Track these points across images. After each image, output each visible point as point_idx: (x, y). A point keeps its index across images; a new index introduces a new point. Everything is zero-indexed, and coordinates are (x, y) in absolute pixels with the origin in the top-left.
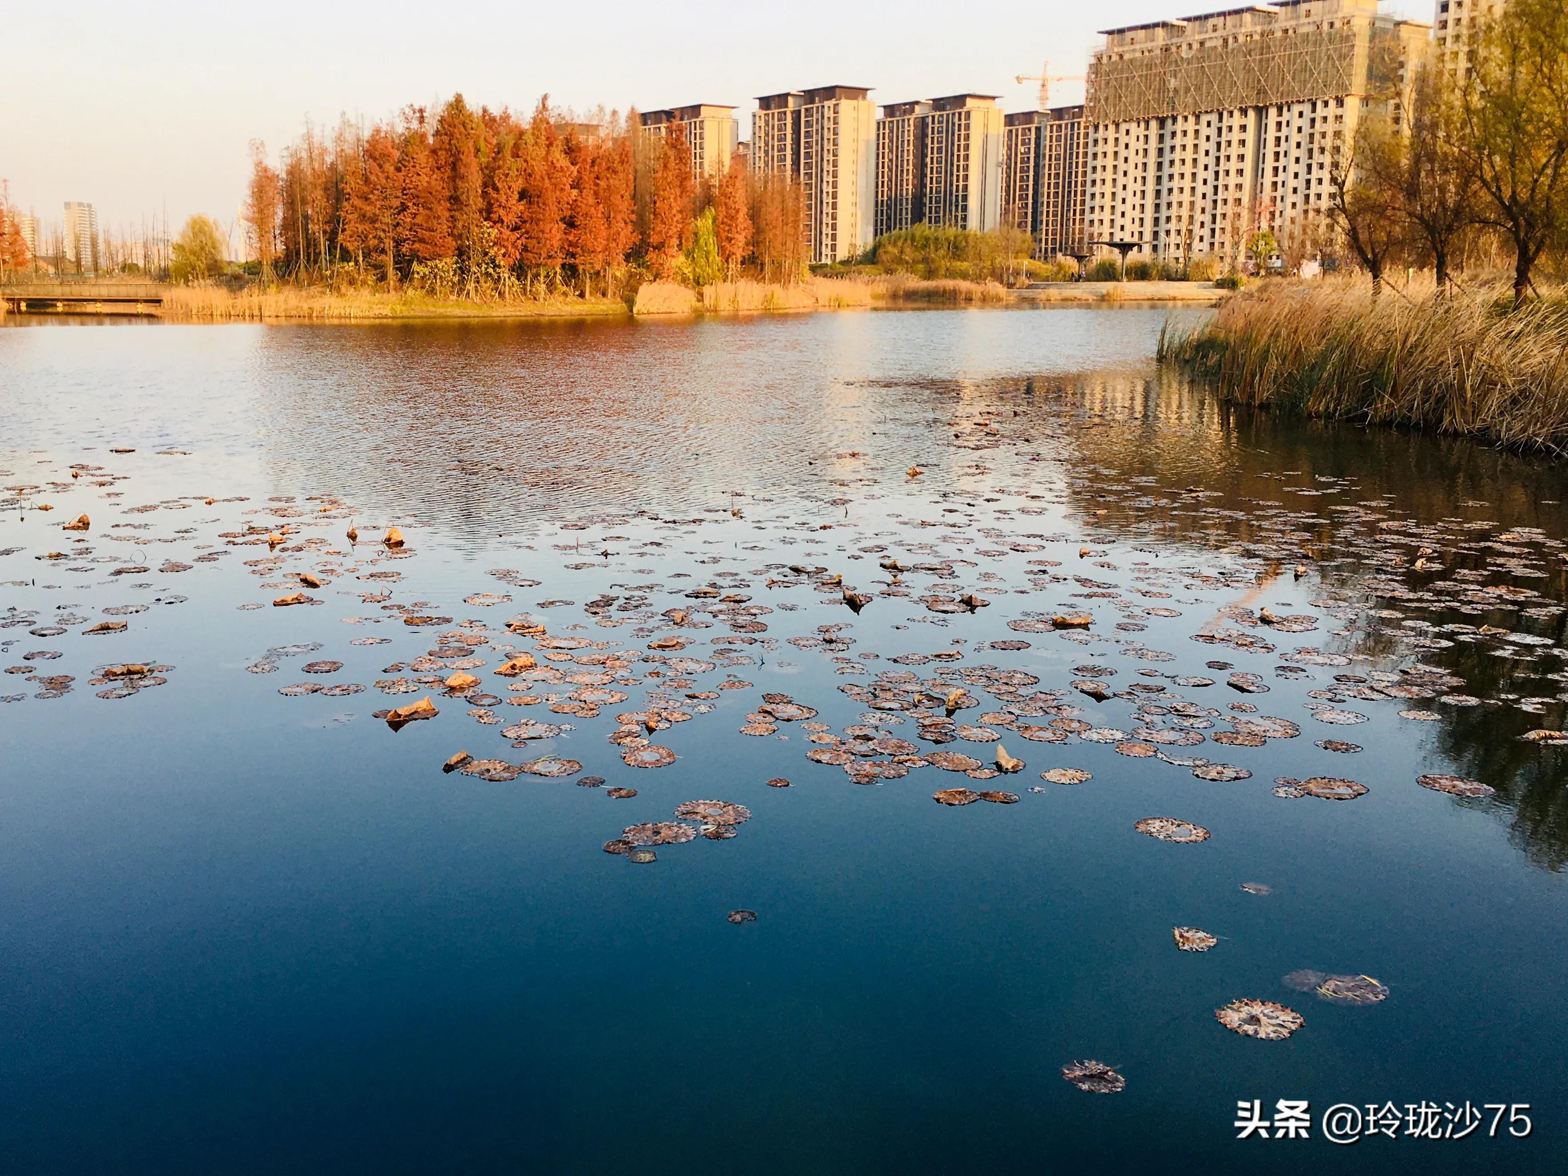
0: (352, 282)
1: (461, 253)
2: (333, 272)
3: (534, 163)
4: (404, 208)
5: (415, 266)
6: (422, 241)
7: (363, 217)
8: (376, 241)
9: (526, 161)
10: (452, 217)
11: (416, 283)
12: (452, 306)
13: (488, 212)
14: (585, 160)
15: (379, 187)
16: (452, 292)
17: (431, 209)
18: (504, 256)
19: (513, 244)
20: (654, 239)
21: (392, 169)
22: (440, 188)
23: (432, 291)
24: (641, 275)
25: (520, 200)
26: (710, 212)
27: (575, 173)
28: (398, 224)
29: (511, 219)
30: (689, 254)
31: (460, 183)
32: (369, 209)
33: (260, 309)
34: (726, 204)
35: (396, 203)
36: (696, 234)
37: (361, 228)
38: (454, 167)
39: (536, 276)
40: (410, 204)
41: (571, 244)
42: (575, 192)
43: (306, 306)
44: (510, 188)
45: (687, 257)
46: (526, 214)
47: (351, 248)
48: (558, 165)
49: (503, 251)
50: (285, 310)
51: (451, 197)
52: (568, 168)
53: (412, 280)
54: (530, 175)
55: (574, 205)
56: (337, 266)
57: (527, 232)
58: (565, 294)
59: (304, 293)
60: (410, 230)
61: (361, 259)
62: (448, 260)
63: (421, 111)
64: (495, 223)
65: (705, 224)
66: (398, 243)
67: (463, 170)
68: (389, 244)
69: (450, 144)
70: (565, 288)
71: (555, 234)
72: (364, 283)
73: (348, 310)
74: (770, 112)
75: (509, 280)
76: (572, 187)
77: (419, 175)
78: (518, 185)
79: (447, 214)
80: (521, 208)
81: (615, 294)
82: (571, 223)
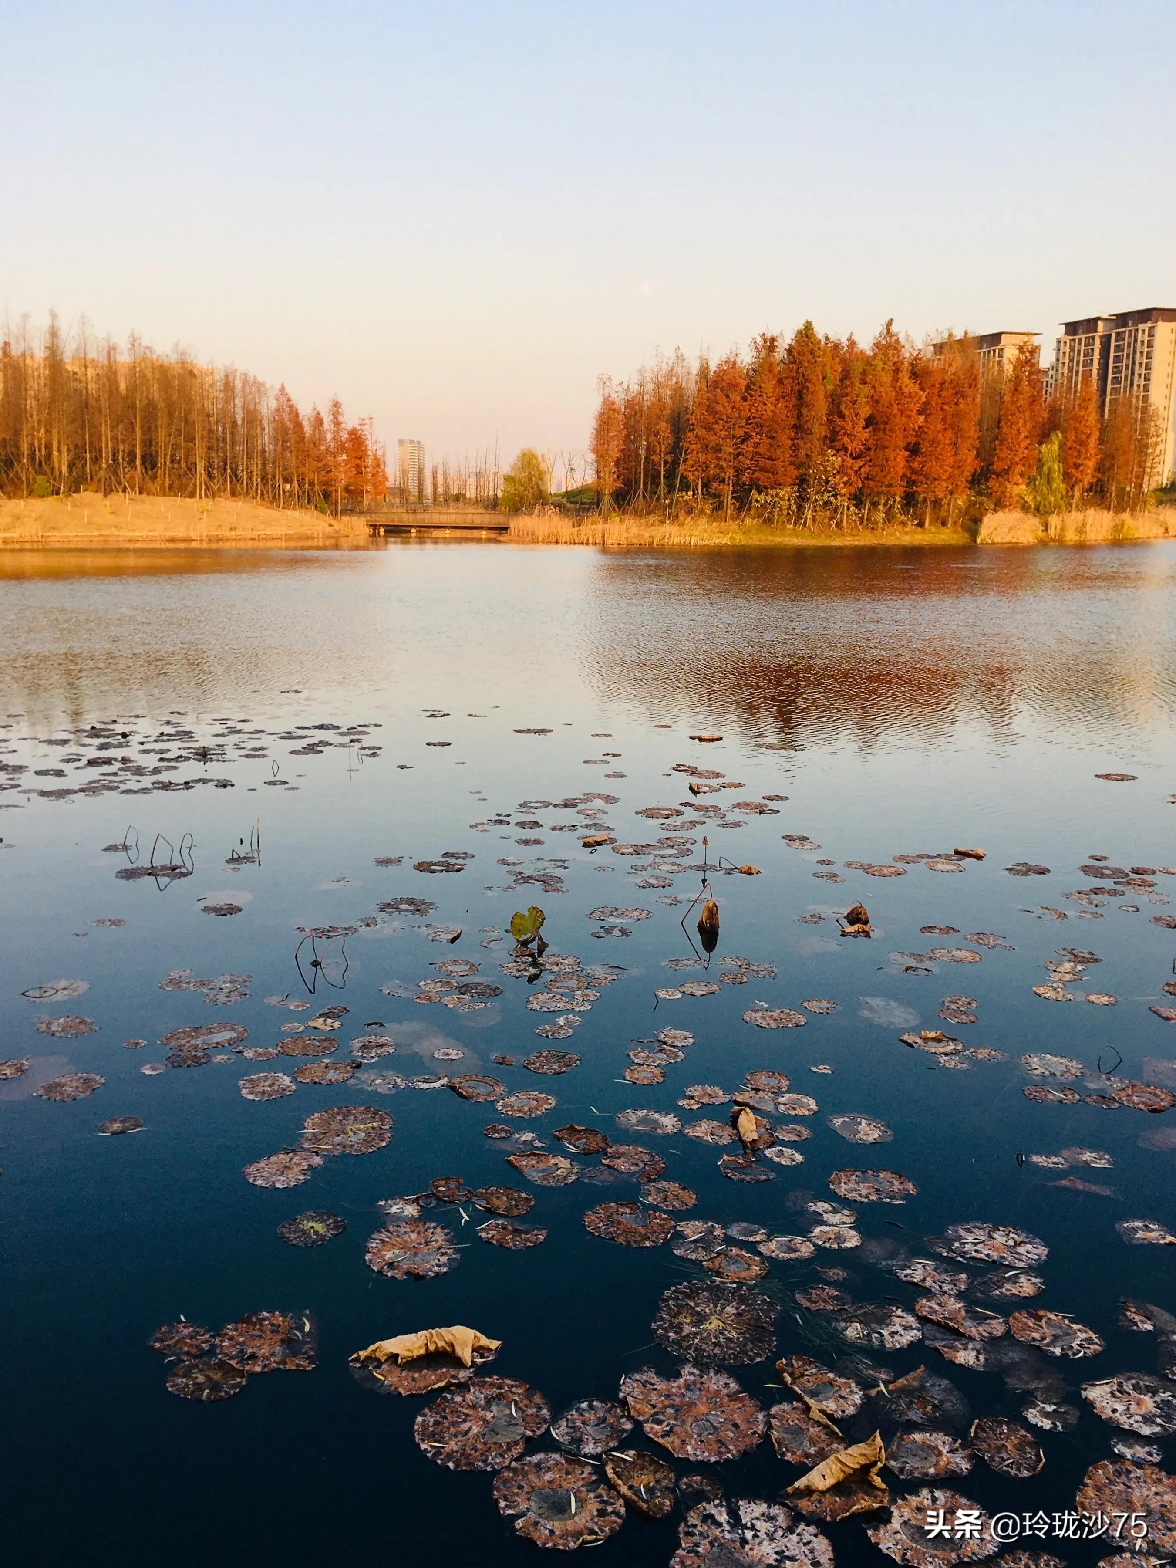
0: (690, 511)
1: (802, 481)
2: (672, 500)
3: (882, 389)
4: (747, 437)
5: (754, 494)
6: (763, 469)
7: (706, 448)
8: (718, 471)
9: (874, 387)
10: (793, 445)
11: (753, 512)
12: (790, 535)
13: (832, 440)
14: (933, 386)
15: (724, 417)
16: (789, 521)
17: (773, 438)
18: (845, 483)
19: (856, 472)
20: (997, 466)
21: (738, 398)
22: (784, 417)
23: (769, 521)
24: (981, 504)
25: (865, 428)
26: (1057, 438)
27: (924, 399)
28: (739, 454)
29: (855, 446)
30: (1031, 481)
31: (805, 411)
32: (712, 439)
33: (603, 537)
34: (1076, 429)
35: (740, 432)
36: (1040, 460)
37: (702, 457)
38: (800, 396)
39: (875, 504)
40: (754, 434)
41: (913, 471)
42: (922, 418)
43: (646, 535)
44: (856, 415)
45: (1028, 485)
46: (871, 441)
47: (691, 477)
48: (906, 390)
49: (845, 479)
50: (627, 539)
51: (795, 425)
52: (916, 393)
53: (749, 509)
54: (877, 402)
55: (920, 432)
56: (676, 496)
57: (870, 460)
58: (904, 524)
59: (643, 521)
60: (752, 459)
61: (700, 488)
62: (789, 489)
63: (773, 340)
64: (838, 451)
65: (1051, 449)
66: (738, 472)
67: (808, 398)
68: (731, 473)
69: (797, 372)
70: (903, 518)
71: (899, 460)
72: (702, 511)
73: (688, 539)
74: (1076, 337)
75: (848, 511)
76: (920, 412)
77: (765, 404)
78: (865, 411)
79: (790, 442)
80: (867, 435)
81: (955, 523)
82: (914, 450)
